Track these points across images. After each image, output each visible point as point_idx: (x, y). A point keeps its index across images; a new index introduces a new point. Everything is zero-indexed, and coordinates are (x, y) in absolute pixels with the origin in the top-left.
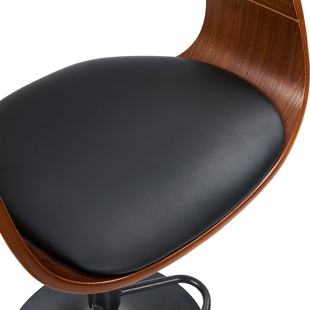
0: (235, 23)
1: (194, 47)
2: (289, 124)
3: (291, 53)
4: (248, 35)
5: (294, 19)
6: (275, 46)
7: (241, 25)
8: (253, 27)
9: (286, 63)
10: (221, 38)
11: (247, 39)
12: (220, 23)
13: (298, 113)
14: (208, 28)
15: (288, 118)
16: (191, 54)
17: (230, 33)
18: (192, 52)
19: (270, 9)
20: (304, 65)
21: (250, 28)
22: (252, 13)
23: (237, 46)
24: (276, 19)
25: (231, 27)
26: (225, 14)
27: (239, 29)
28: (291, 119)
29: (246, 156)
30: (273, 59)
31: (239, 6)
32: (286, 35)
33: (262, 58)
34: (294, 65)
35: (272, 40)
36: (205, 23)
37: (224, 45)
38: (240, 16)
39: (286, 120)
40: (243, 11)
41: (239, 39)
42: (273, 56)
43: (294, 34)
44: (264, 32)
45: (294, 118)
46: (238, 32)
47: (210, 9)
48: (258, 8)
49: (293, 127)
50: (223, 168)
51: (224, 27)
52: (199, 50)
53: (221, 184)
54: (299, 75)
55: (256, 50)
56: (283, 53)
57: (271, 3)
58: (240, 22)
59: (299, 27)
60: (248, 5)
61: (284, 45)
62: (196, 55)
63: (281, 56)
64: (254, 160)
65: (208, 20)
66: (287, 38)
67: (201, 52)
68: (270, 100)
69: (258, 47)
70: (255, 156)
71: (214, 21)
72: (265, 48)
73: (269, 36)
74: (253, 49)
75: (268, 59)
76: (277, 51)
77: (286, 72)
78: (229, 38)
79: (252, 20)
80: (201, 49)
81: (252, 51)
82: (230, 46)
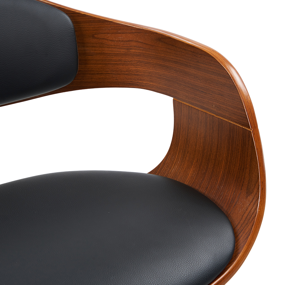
0: (198, 139)
1: (162, 165)
2: (242, 238)
3: (247, 164)
4: (209, 150)
5: (247, 129)
6: (233, 158)
7: (203, 140)
8: (214, 140)
9: (242, 175)
10: (186, 155)
11: (209, 153)
12: (186, 140)
13: (251, 226)
14: (175, 146)
15: (241, 231)
16: (158, 172)
17: (194, 149)
18: (159, 170)
19: (226, 120)
20: (259, 176)
21: (211, 142)
22: (212, 126)
23: (200, 161)
24: (232, 130)
25: (195, 143)
26: (189, 130)
27: (201, 144)
28: (244, 233)
29: (184, 260)
30: (231, 172)
31: (201, 120)
32: (242, 145)
33: (221, 172)
34: (249, 177)
35: (230, 152)
36: (173, 141)
37: (188, 161)
38: (202, 130)
39: (240, 234)
40: (204, 126)
41: (201, 154)
42: (231, 169)
43: (249, 144)
44: (223, 145)
45: (247, 232)
46: (201, 147)
47: (177, 127)
48: (217, 121)
49: (246, 240)
50: (155, 268)
51: (189, 143)
52: (166, 167)
53: (149, 283)
54: (254, 187)
55: (216, 165)
56: (240, 165)
57: (227, 114)
58: (202, 137)
59: (252, 136)
60: (209, 119)
61: (241, 157)
62: (163, 173)
63: (238, 168)
64: (193, 265)
65: (175, 138)
66: (242, 149)
67: (167, 169)
68: (226, 214)
69: (218, 161)
70: (195, 262)
71: (180, 138)
72: (224, 161)
73: (227, 148)
74: (213, 164)
75: (227, 173)
76: (234, 163)
77: (242, 185)
78: (193, 154)
79: (213, 134)
80: (168, 166)
81: (213, 165)
82: (193, 162)
